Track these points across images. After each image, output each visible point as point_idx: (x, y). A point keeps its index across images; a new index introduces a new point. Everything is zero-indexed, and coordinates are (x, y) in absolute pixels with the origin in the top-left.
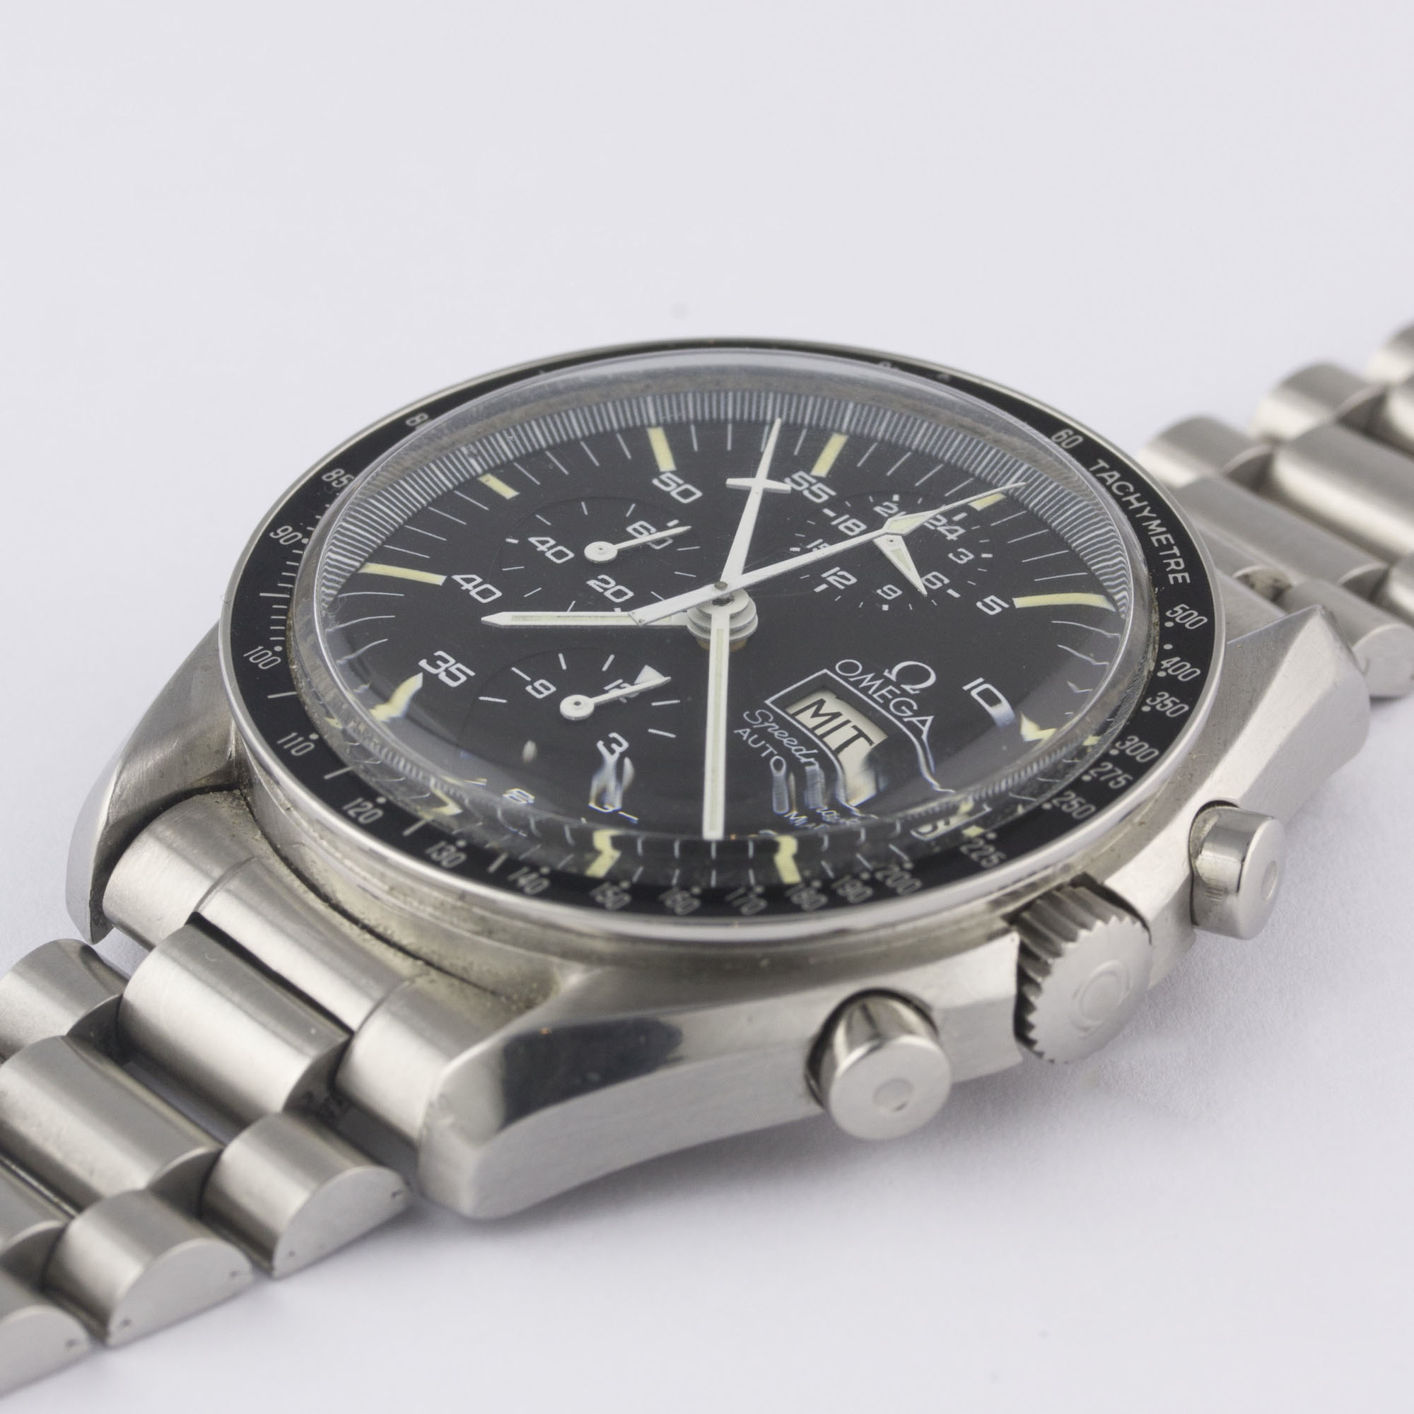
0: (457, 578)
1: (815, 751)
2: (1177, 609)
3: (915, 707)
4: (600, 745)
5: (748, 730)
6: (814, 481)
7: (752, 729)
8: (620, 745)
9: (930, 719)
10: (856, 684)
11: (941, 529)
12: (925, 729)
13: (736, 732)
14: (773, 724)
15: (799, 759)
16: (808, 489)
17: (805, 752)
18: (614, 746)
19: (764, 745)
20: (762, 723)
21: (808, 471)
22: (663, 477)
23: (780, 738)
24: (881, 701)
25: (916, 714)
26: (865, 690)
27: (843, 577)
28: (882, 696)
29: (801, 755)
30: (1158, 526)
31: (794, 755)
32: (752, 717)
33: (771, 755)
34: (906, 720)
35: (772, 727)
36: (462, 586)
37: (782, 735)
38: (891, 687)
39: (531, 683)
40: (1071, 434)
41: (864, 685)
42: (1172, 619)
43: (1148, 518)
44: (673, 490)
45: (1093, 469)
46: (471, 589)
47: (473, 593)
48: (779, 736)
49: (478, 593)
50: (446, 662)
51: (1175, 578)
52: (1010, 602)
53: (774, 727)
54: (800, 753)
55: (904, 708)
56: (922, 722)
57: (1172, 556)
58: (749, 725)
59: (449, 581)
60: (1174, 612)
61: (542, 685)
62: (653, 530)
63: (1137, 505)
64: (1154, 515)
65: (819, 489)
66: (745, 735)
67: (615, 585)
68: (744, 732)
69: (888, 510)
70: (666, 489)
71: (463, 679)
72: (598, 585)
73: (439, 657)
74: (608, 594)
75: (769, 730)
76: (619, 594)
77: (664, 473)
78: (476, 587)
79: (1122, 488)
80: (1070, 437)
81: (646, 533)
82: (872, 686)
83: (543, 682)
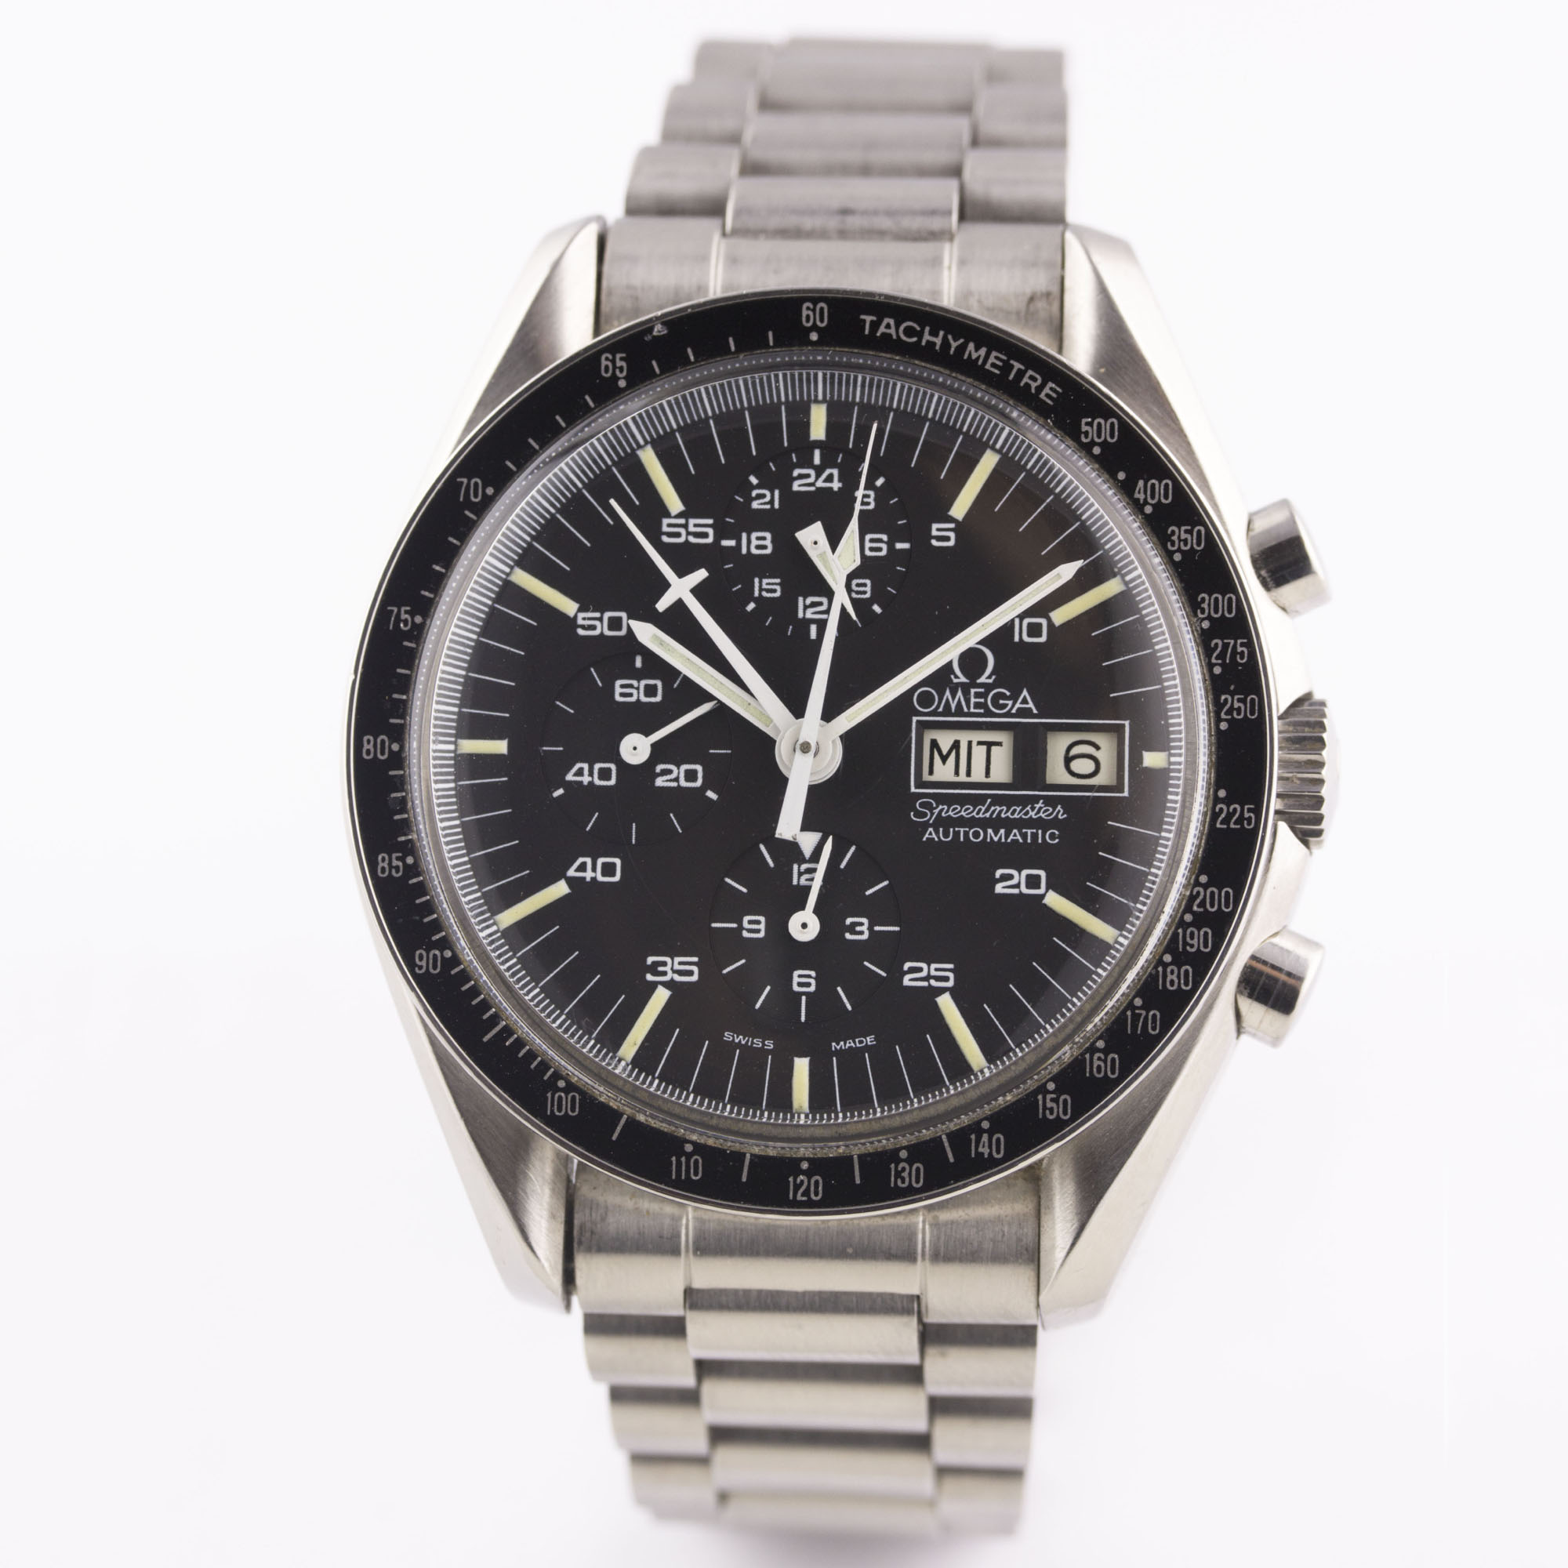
0: (571, 873)
1: (989, 800)
2: (1084, 428)
3: (1008, 693)
4: (848, 936)
5: (931, 829)
6: (682, 521)
7: (931, 826)
8: (862, 924)
9: (1025, 693)
10: (947, 712)
11: (820, 484)
12: (1031, 705)
13: (924, 839)
14: (941, 807)
15: (985, 817)
16: (688, 533)
17: (983, 809)
18: (858, 929)
19: (954, 831)
20: (932, 814)
21: (668, 515)
22: (580, 622)
23: (958, 815)
24: (982, 711)
25: (1015, 699)
26: (959, 712)
27: (814, 604)
28: (977, 705)
29: (983, 814)
30: (977, 349)
31: (980, 818)
32: (920, 815)
33: (966, 834)
34: (1014, 711)
35: (942, 810)
36: (584, 878)
37: (957, 811)
38: (973, 691)
39: (741, 928)
40: (811, 306)
41: (953, 706)
42: (1093, 443)
43: (962, 349)
44: (602, 629)
45: (867, 332)
46: (593, 875)
47: (600, 878)
48: (955, 814)
49: (604, 874)
50: (664, 964)
51: (1047, 395)
52: (951, 520)
53: (944, 809)
54: (981, 812)
55: (1001, 702)
56: (1025, 701)
57: (1020, 374)
58: (926, 825)
59: (571, 882)
60: (1086, 434)
61: (750, 922)
62: (635, 683)
63: (938, 341)
64: (962, 341)
65: (696, 525)
66: (934, 836)
67: (678, 769)
68: (930, 834)
69: (764, 500)
70: (597, 632)
71: (695, 969)
72: (667, 781)
73: (653, 963)
74: (683, 783)
75: (943, 814)
76: (691, 776)
77: (576, 616)
78: (594, 869)
79: (909, 332)
80: (814, 310)
81: (635, 692)
82: (959, 702)
83: (746, 919)
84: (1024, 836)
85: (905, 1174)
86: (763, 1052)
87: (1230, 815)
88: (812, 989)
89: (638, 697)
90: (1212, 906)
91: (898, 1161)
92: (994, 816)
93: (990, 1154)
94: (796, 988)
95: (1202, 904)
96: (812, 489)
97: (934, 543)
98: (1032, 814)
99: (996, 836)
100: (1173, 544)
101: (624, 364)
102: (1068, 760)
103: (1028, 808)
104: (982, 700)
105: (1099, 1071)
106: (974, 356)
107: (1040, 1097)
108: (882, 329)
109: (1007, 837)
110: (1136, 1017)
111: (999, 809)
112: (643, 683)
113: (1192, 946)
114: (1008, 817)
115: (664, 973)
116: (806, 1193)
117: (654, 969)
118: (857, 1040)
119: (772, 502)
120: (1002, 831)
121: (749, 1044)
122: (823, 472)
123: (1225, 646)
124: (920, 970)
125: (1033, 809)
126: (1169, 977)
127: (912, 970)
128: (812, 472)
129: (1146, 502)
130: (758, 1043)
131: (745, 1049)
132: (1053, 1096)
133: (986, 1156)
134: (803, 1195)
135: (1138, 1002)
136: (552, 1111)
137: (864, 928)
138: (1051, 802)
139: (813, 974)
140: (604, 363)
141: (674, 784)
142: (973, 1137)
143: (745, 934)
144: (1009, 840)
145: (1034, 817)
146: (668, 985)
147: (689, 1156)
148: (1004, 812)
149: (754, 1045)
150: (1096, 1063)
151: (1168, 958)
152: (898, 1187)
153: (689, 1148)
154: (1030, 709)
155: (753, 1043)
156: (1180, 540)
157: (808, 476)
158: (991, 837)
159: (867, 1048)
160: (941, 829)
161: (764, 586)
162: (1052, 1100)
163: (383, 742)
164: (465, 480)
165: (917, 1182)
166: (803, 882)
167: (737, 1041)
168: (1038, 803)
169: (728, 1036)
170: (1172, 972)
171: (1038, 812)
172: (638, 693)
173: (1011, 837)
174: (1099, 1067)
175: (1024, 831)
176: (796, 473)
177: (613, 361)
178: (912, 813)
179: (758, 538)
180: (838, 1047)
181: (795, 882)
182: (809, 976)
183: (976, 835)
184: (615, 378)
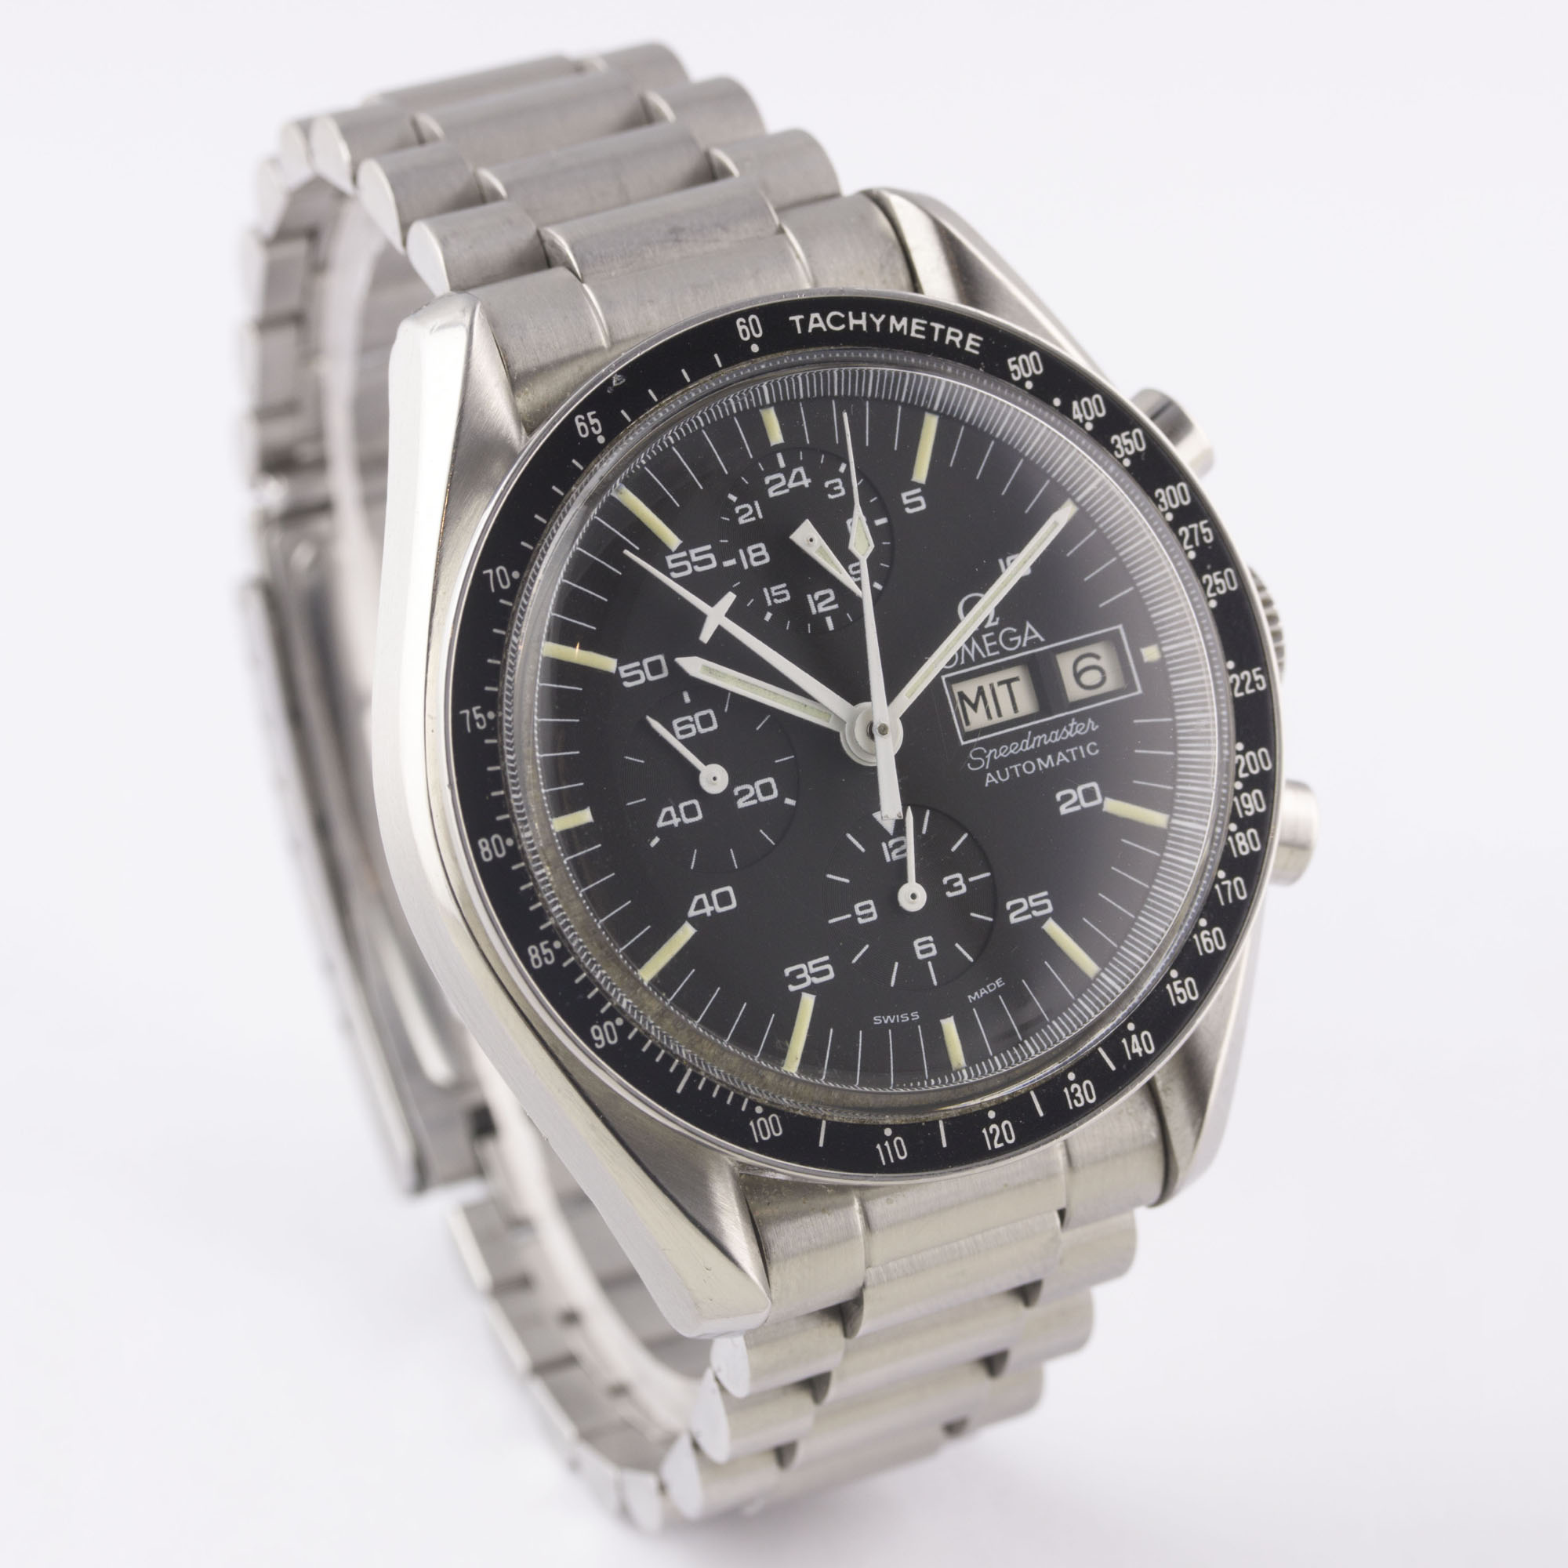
0: (692, 913)
1: (1030, 733)
2: (1012, 368)
3: (1015, 630)
4: (949, 894)
5: (989, 774)
6: (684, 554)
7: (988, 771)
8: (957, 880)
9: (1029, 626)
10: (969, 663)
11: (791, 485)
12: (1037, 635)
13: (987, 785)
14: (991, 751)
15: (1031, 749)
16: (693, 564)
17: (1027, 741)
18: (956, 885)
19: (1010, 771)
20: (986, 760)
21: (670, 552)
22: (624, 675)
23: (1008, 754)
24: (997, 653)
25: (1021, 632)
26: (979, 659)
27: (822, 598)
28: (992, 649)
29: (1029, 746)
30: (899, 320)
31: (1027, 751)
32: (976, 764)
33: (1020, 769)
34: (1024, 645)
35: (993, 754)
36: (705, 914)
37: (1005, 751)
38: (984, 637)
39: (855, 916)
40: (744, 321)
41: (972, 656)
42: (1023, 380)
43: (886, 324)
44: (646, 676)
45: (799, 331)
46: (712, 908)
47: (719, 910)
48: (1005, 754)
49: (721, 905)
50: (801, 971)
51: (972, 347)
52: (916, 485)
53: (994, 752)
54: (1027, 745)
55: (1012, 639)
56: (1031, 633)
57: (943, 333)
58: (984, 772)
59: (694, 921)
60: (1015, 372)
61: (861, 909)
62: (690, 718)
63: (863, 322)
64: (883, 317)
65: (697, 555)
66: (994, 779)
67: (754, 786)
68: (990, 780)
69: (748, 514)
70: (642, 681)
71: (829, 967)
72: (747, 801)
73: (791, 973)
74: (762, 799)
75: (995, 758)
76: (767, 790)
77: (617, 671)
78: (711, 903)
79: (836, 321)
80: (747, 324)
81: (692, 726)
82: (976, 650)
83: (857, 906)
84: (1069, 755)
85: (1079, 1094)
86: (912, 1024)
87: (1243, 683)
88: (934, 953)
89: (697, 730)
90: (1254, 768)
91: (1069, 1084)
92: (1039, 745)
93: (1144, 1052)
94: (920, 957)
95: (1246, 770)
96: (786, 491)
97: (909, 511)
98: (1070, 734)
99: (1045, 762)
100: (1119, 452)
101: (596, 421)
102: (1077, 676)
103: (1065, 729)
104: (995, 643)
105: (1209, 947)
106: (898, 328)
107: (1168, 987)
108: (812, 326)
109: (1055, 761)
110: (1224, 889)
111: (1040, 737)
112: (697, 715)
113: (1249, 810)
114: (1050, 743)
115: (804, 980)
116: (1001, 1139)
117: (793, 979)
118: (988, 986)
119: (755, 514)
120: (1050, 757)
121: (898, 1021)
122: (791, 472)
123: (1192, 531)
124: (1020, 905)
125: (1068, 728)
126: (1240, 844)
127: (1015, 907)
128: (781, 476)
129: (1085, 421)
130: (904, 1017)
131: (896, 1027)
132: (1179, 982)
133: (1141, 1055)
134: (999, 1142)
135: (1222, 874)
136: (759, 1138)
137: (961, 883)
138: (1081, 718)
139: (930, 938)
140: (579, 425)
141: (754, 802)
142: (1124, 1041)
143: (861, 921)
144: (1058, 764)
145: (1072, 736)
146: (811, 989)
147: (890, 1139)
148: (1045, 740)
149: (903, 1021)
150: (1204, 941)
151: (1233, 827)
152: (1076, 1107)
153: (888, 1132)
154: (1037, 639)
155: (900, 1019)
156: (1124, 446)
157: (779, 480)
158: (1042, 766)
159: (999, 991)
160: (998, 772)
161: (774, 594)
162: (1179, 986)
163: (497, 841)
164: (490, 571)
165: (1091, 1097)
166: (895, 857)
167: (886, 1022)
168: (1071, 722)
169: (877, 1020)
170: (1241, 839)
171: (1074, 730)
172: (696, 726)
173: (1059, 760)
174: (1208, 944)
175: (1068, 751)
176: (767, 480)
177: (587, 421)
178: (969, 765)
179: (754, 551)
180: (974, 998)
181: (888, 859)
182: (928, 942)
183: (1029, 767)
184: (593, 437)
